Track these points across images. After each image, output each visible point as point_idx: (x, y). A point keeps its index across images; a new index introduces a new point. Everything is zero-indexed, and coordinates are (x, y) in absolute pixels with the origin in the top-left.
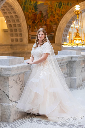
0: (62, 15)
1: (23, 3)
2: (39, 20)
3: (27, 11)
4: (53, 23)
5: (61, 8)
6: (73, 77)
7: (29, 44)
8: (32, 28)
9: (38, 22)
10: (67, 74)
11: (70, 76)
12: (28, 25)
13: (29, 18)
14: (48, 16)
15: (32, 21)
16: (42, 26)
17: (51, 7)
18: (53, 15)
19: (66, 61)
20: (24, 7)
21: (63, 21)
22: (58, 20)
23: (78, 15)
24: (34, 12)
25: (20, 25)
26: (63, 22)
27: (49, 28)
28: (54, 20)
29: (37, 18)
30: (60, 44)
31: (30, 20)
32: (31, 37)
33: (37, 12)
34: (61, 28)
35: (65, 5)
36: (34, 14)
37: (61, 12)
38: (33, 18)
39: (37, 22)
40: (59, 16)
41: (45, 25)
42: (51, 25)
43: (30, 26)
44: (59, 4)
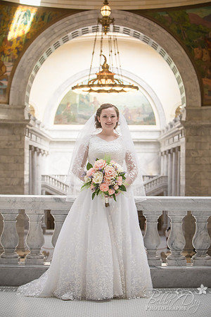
0: (28, 42)
4: (8, 58)
5: (27, 24)
21: (30, 56)
22: (19, 52)
23: (106, 27)
26: (28, 58)
28: (10, 50)
30: (20, 107)
34: (24, 71)
40: (21, 43)
42: (3, 62)
44: (26, 14)
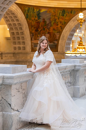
0: (65, 24)
1: (26, 10)
2: (42, 28)
3: (30, 19)
4: (56, 31)
5: (64, 16)
6: (76, 86)
7: (32, 53)
8: (35, 36)
9: (42, 30)
10: (70, 83)
11: (73, 85)
12: (31, 33)
13: (32, 26)
14: (51, 24)
15: (35, 29)
16: (45, 34)
17: (54, 15)
18: (56, 23)
19: (69, 69)
20: (27, 15)
22: (62, 28)
23: (81, 23)
24: (37, 20)
25: (22, 33)
26: (66, 31)
27: (52, 36)
28: (57, 28)
29: (40, 26)
31: (33, 28)
32: (34, 46)
33: (40, 20)
35: (68, 13)
36: (37, 22)
37: (64, 20)
38: (36, 26)
39: (40, 30)
40: (62, 24)
41: (49, 33)
42: (54, 33)
43: (33, 35)
